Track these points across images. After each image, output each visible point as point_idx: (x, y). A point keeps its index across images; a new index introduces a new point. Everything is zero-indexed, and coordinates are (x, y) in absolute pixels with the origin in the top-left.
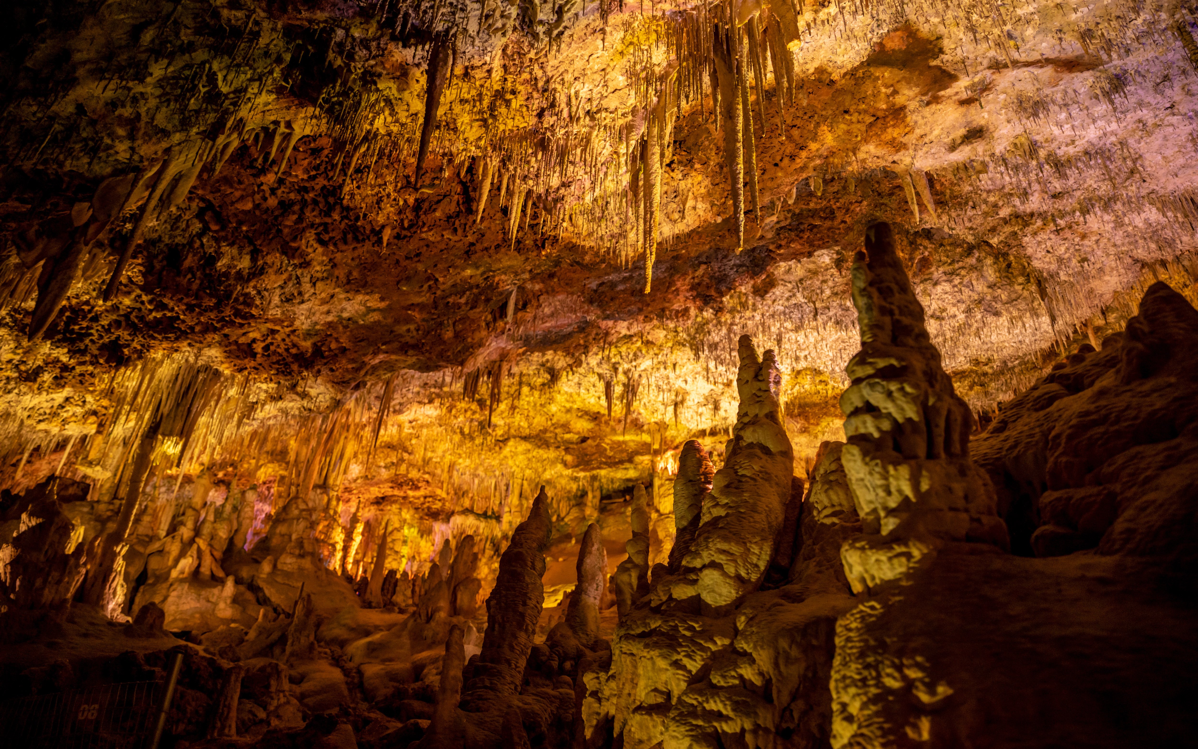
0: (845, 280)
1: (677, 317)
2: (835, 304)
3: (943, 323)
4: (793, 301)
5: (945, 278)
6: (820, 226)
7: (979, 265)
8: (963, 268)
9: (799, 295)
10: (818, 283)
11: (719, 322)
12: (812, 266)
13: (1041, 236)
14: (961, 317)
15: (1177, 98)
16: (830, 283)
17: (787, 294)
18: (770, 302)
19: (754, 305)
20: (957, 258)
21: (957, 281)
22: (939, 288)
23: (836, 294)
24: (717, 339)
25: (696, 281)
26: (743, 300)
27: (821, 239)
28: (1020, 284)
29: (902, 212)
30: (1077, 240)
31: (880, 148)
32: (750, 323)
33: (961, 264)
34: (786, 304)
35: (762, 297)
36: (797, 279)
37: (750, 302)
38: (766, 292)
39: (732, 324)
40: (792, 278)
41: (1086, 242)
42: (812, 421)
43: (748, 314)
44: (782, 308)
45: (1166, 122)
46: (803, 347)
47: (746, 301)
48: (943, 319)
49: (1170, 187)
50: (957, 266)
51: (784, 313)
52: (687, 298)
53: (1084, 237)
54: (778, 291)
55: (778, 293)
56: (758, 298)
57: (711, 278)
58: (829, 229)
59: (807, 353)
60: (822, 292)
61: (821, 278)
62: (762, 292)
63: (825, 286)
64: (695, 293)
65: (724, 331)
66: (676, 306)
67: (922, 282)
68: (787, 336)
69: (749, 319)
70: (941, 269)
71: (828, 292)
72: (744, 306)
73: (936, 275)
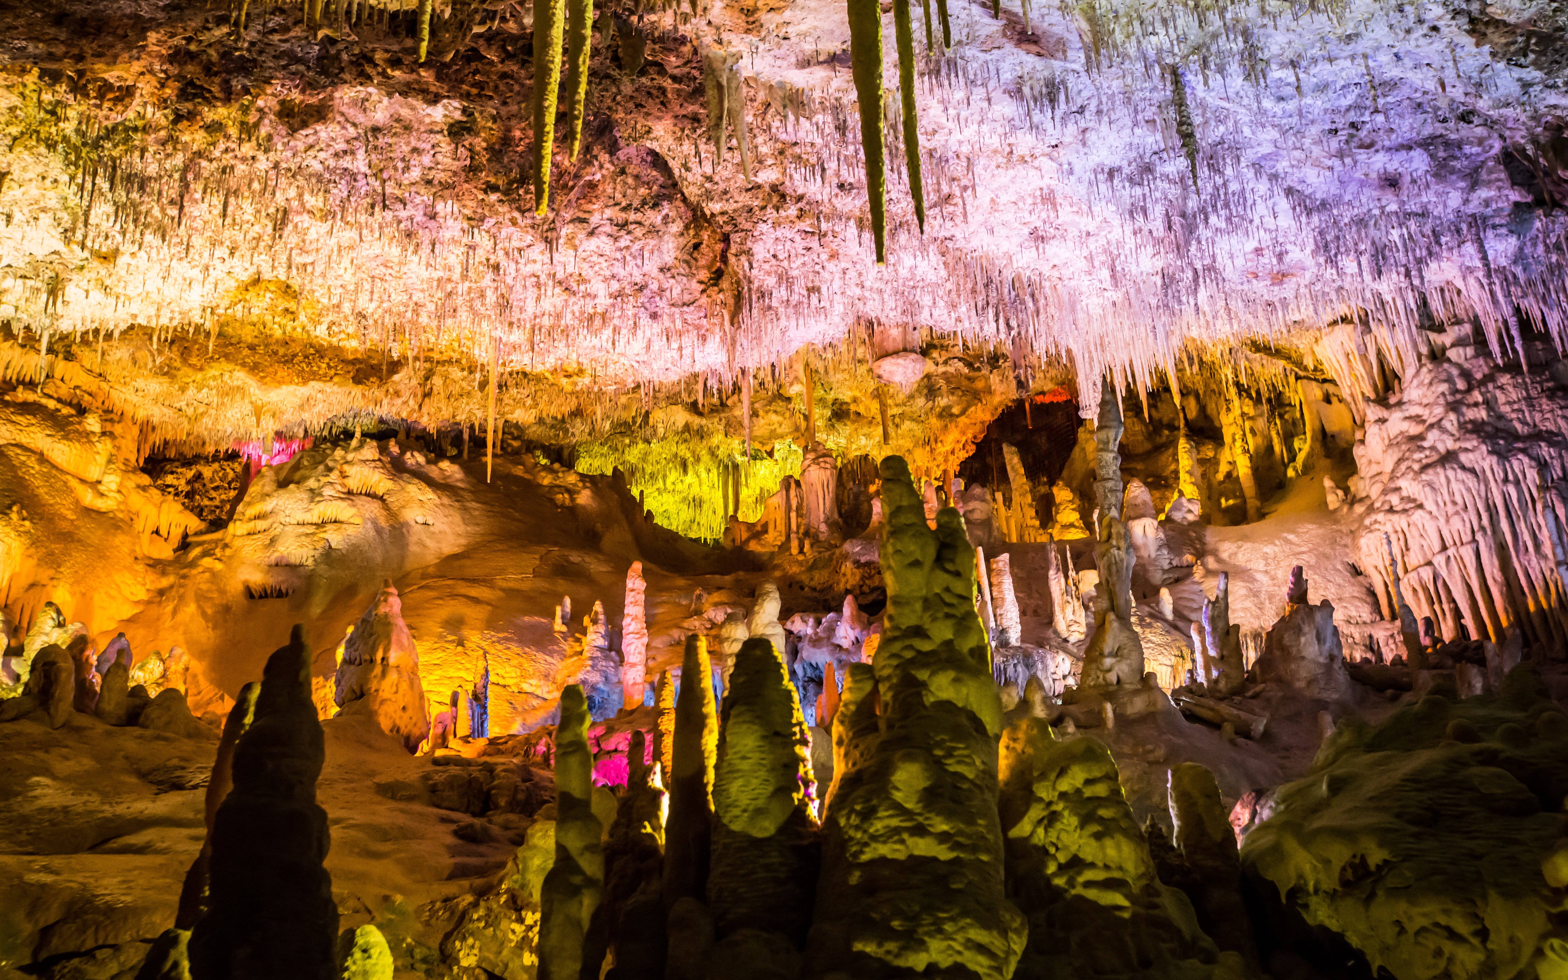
0: (456, 165)
1: (101, 96)
2: (418, 200)
3: (573, 299)
4: (347, 162)
5: (608, 229)
6: (491, 63)
7: (663, 228)
8: (639, 223)
9: (361, 154)
10: (406, 149)
11: (172, 139)
12: (405, 112)
13: (785, 232)
14: (603, 302)
15: (1067, 139)
16: (427, 160)
17: (341, 146)
18: (301, 146)
19: (270, 138)
20: (636, 203)
21: (624, 241)
22: (592, 244)
23: (429, 182)
24: (152, 169)
25: (193, 47)
26: (252, 118)
27: (480, 86)
28: (701, 282)
29: (631, 105)
30: (824, 257)
31: (728, 13)
32: (241, 168)
33: (638, 216)
34: (332, 163)
35: (293, 131)
36: (369, 124)
37: (263, 131)
38: (305, 125)
39: (199, 154)
40: (361, 118)
41: (830, 266)
42: (194, 360)
43: (247, 149)
44: (317, 167)
45: (1036, 163)
46: (308, 247)
47: (257, 125)
48: (574, 293)
49: (974, 243)
50: (632, 217)
51: (319, 178)
52: (151, 72)
53: (834, 256)
54: (324, 131)
55: (323, 135)
56: (283, 130)
57: (226, 55)
58: (504, 76)
59: (308, 259)
60: (406, 169)
61: (414, 143)
62: (296, 121)
63: (415, 160)
64: (174, 70)
65: (179, 159)
66: (112, 75)
67: (572, 221)
68: (297, 219)
69: (244, 160)
70: (608, 213)
71: (415, 174)
72: (247, 130)
73: (595, 219)
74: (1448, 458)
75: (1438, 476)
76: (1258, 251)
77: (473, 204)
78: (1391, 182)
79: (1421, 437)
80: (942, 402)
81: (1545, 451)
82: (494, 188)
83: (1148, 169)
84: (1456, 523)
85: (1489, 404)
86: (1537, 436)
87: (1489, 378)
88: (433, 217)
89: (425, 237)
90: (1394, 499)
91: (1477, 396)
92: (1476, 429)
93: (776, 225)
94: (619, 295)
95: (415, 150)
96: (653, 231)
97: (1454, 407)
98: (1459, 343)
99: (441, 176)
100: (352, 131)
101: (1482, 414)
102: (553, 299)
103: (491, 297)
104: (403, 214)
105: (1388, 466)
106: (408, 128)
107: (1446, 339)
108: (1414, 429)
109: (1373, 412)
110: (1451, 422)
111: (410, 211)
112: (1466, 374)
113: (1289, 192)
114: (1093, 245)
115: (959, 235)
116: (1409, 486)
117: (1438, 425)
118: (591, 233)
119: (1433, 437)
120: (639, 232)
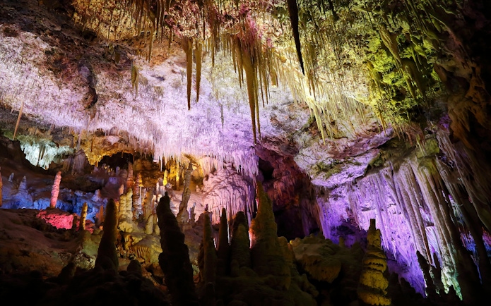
74: (225, 187)
75: (223, 190)
76: (206, 140)
77: (43, 71)
78: (236, 136)
79: (220, 182)
80: (106, 146)
81: (241, 190)
82: (51, 70)
83: (198, 119)
84: (224, 200)
85: (233, 179)
86: (239, 187)
87: (233, 174)
88: (30, 70)
89: (26, 73)
90: (213, 193)
91: (231, 177)
92: (230, 183)
93: (113, 102)
94: (67, 104)
95: (34, 53)
96: (80, 92)
97: (227, 178)
98: (229, 166)
99: (38, 62)
100: (21, 42)
101: (231, 181)
102: (49, 99)
103: (33, 94)
104: (24, 67)
105: (212, 186)
106: (35, 47)
107: (227, 165)
108: (219, 181)
109: (211, 175)
110: (226, 181)
111: (26, 67)
112: (229, 173)
113: (220, 132)
114: (178, 129)
115: (152, 117)
116: (216, 191)
117: (223, 181)
118: (67, 88)
119: (222, 183)
120: (78, 91)
